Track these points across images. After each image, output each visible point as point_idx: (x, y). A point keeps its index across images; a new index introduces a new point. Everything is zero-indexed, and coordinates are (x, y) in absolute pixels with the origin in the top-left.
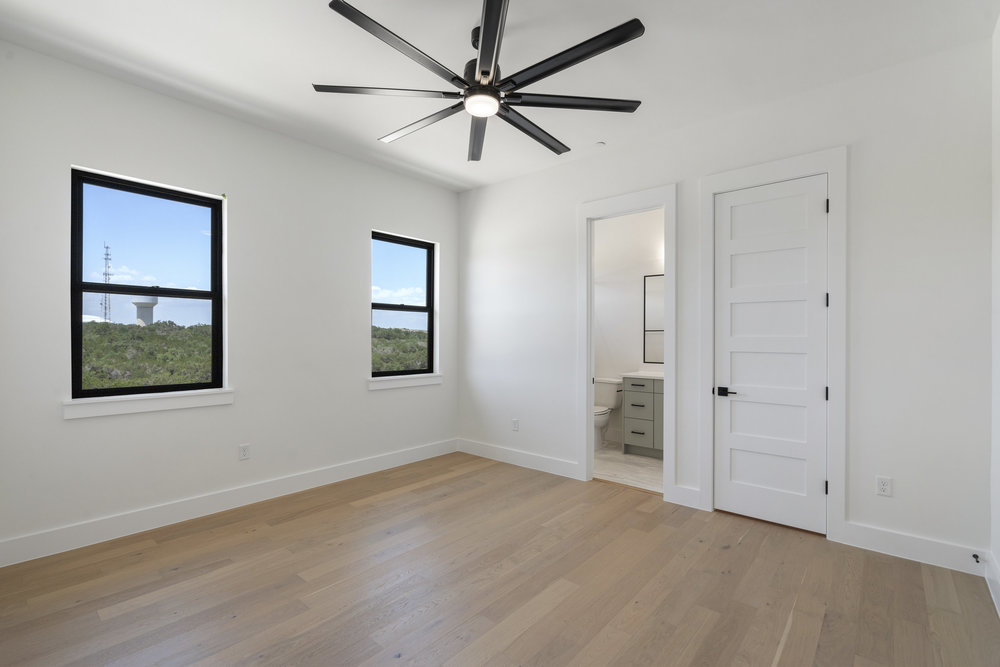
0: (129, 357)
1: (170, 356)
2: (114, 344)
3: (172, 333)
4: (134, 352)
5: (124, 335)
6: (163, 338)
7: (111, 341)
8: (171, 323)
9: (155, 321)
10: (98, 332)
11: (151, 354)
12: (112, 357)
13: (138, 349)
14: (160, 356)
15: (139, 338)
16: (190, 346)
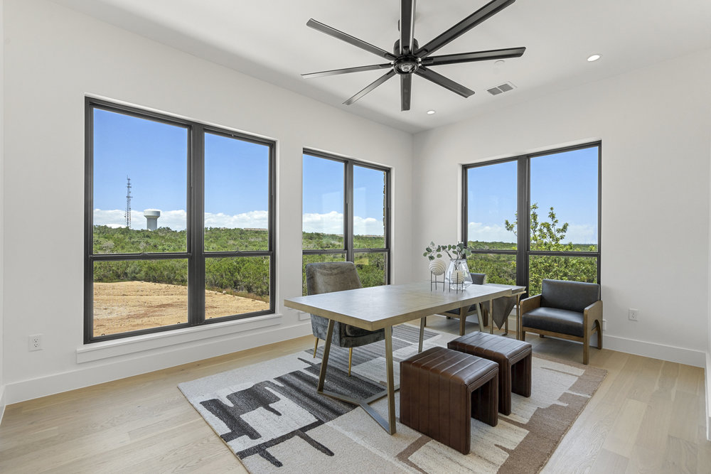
0: (141, 248)
1: (167, 248)
2: (132, 240)
3: (168, 234)
4: (145, 245)
5: (139, 235)
6: (163, 237)
7: (130, 238)
8: (168, 229)
9: (158, 227)
10: (123, 233)
11: (155, 246)
12: (131, 248)
13: (147, 243)
14: (160, 247)
15: (148, 236)
16: (179, 242)
